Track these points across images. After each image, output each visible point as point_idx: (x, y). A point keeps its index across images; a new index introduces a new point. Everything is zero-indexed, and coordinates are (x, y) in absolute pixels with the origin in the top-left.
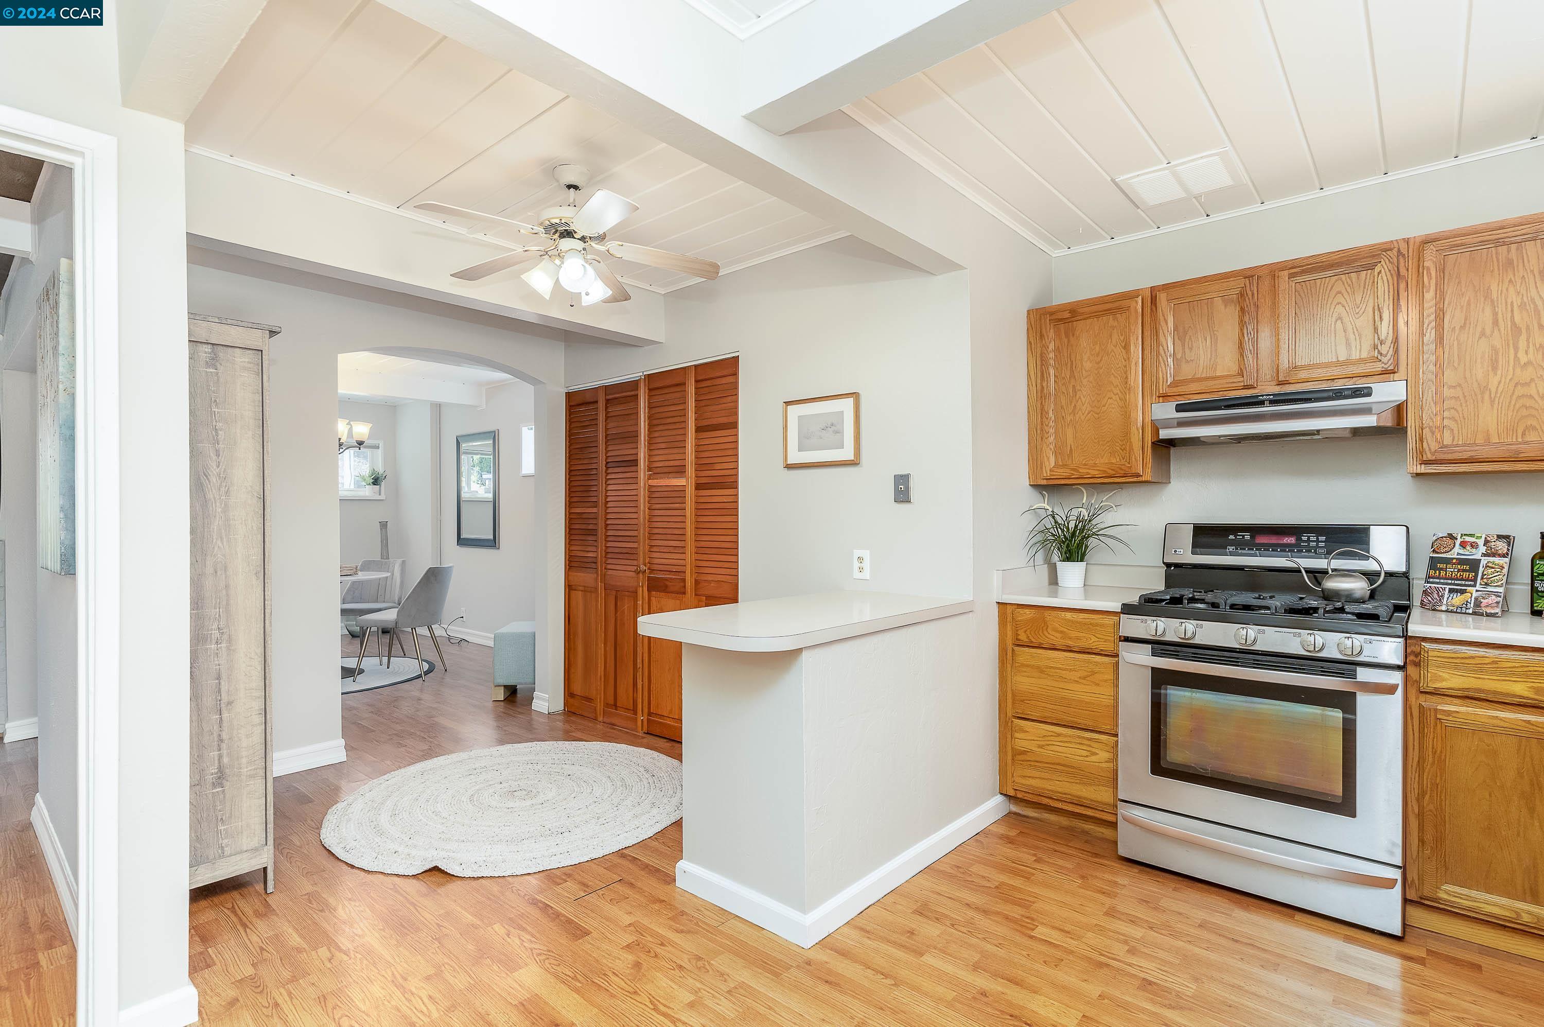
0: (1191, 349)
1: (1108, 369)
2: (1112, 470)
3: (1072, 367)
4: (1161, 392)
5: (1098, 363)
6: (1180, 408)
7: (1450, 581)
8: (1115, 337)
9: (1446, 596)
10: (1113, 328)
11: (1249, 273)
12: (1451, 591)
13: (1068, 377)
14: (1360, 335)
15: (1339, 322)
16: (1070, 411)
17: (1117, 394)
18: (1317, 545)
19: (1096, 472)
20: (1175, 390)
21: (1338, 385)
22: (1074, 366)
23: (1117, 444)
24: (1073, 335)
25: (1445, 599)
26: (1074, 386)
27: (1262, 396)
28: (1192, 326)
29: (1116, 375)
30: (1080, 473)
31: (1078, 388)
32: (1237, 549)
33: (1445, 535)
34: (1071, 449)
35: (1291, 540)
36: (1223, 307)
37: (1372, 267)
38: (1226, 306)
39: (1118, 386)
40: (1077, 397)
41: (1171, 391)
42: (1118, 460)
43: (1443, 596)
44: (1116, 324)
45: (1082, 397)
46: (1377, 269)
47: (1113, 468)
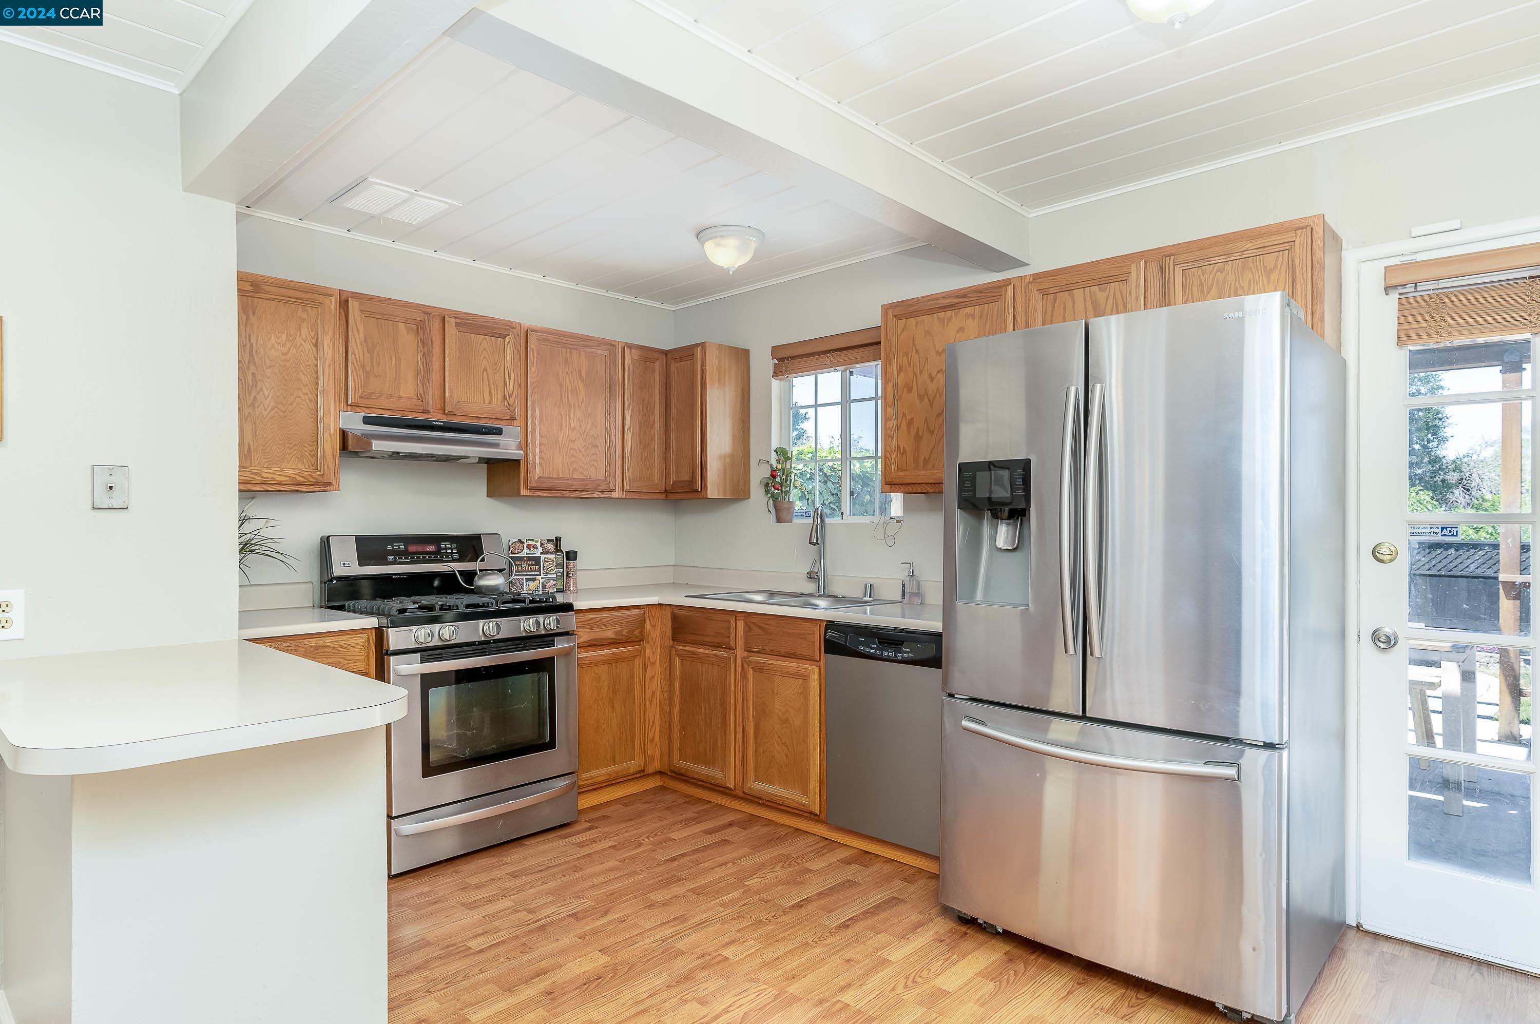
0: (379, 364)
1: (296, 364)
2: (302, 477)
3: (251, 351)
4: (353, 401)
5: (285, 354)
6: (367, 421)
7: (525, 573)
8: (304, 331)
9: (525, 584)
10: (303, 320)
11: (429, 311)
12: (527, 580)
13: (247, 361)
14: (497, 386)
15: (485, 372)
16: (249, 403)
17: (307, 394)
18: (452, 551)
19: (284, 479)
20: (366, 401)
21: (482, 423)
22: (254, 350)
23: (306, 449)
24: (254, 313)
25: (525, 586)
26: (253, 374)
27: (436, 421)
28: (380, 342)
29: (306, 373)
30: (264, 478)
31: (259, 377)
32: (395, 558)
33: (517, 540)
34: (249, 449)
35: (431, 548)
36: (406, 333)
37: (503, 337)
38: (408, 333)
39: (307, 385)
40: (258, 389)
41: (362, 402)
42: (307, 467)
43: (523, 584)
44: (305, 316)
45: (264, 389)
46: (507, 339)
47: (303, 475)
